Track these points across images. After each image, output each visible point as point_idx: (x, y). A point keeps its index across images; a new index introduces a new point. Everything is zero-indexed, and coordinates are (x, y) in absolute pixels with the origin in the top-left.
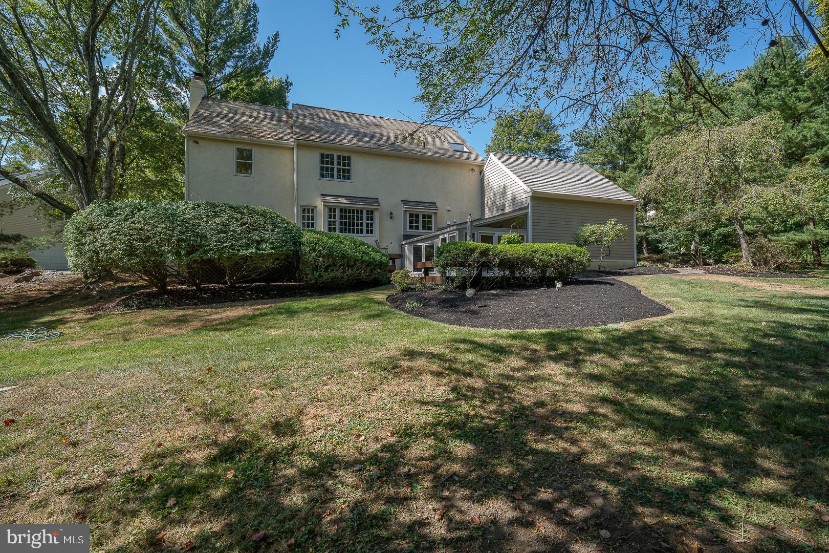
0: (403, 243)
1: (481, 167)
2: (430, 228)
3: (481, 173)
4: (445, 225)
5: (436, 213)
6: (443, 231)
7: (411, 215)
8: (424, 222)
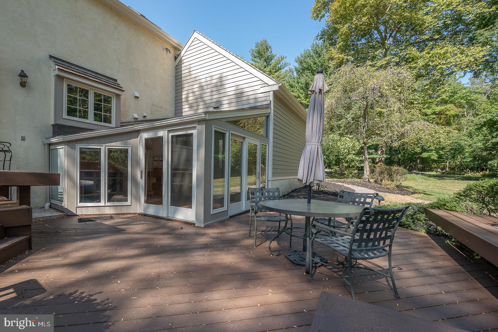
0: (54, 140)
1: (177, 50)
2: (107, 120)
3: (176, 58)
4: (130, 119)
5: (118, 96)
6: (158, 124)
7: (71, 90)
8: (97, 108)
